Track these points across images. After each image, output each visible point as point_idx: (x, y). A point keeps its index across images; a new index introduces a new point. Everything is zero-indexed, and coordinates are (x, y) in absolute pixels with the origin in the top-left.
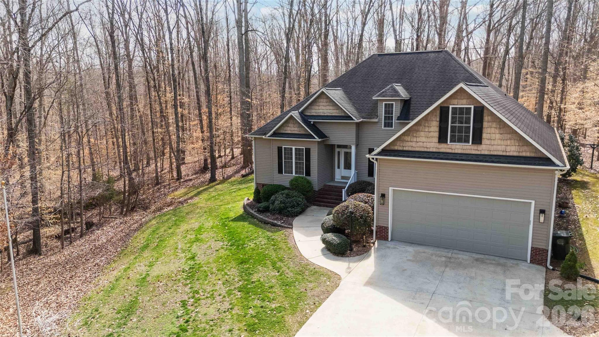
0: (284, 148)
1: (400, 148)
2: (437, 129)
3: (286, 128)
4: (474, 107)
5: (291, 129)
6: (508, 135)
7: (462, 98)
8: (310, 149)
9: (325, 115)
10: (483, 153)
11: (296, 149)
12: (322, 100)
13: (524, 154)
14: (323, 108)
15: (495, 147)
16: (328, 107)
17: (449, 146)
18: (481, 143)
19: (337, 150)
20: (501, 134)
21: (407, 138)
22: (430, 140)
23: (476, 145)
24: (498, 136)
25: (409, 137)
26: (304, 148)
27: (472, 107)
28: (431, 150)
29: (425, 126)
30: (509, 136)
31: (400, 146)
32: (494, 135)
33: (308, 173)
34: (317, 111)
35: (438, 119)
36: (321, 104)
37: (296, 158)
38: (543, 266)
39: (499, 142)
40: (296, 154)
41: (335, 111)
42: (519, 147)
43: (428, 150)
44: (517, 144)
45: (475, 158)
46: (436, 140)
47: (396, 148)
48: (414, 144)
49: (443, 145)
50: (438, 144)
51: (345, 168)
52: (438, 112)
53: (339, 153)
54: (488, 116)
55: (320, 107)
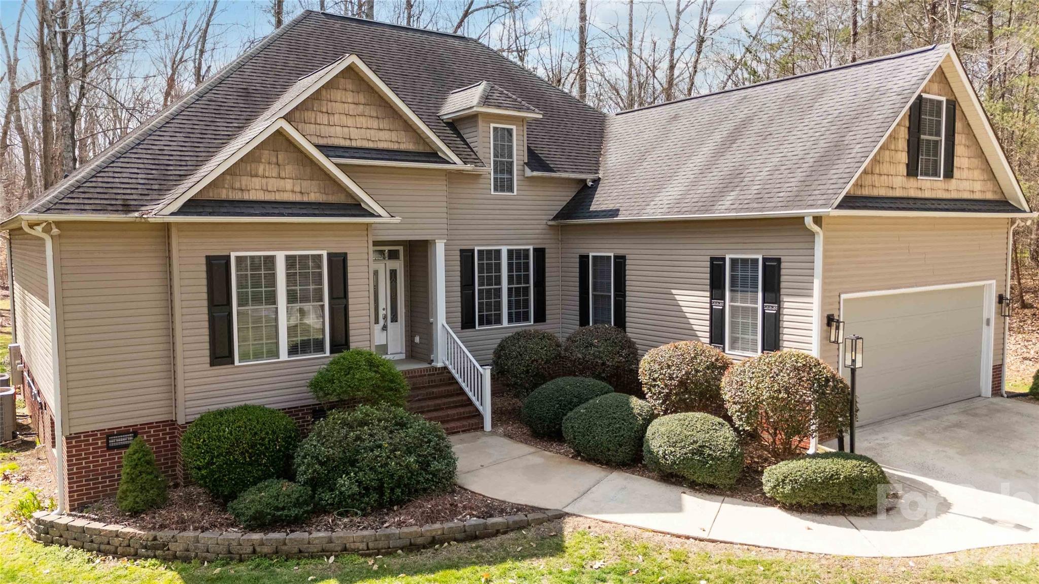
0: (237, 258)
2: (905, 146)
4: (947, 101)
5: (269, 184)
6: (976, 160)
7: (934, 79)
11: (290, 259)
14: (344, 120)
15: (964, 183)
16: (362, 121)
17: (920, 184)
18: (952, 177)
22: (897, 169)
23: (948, 180)
24: (967, 162)
26: (324, 253)
27: (944, 100)
28: (897, 193)
32: (964, 160)
33: (341, 341)
34: (325, 130)
35: (907, 123)
37: (291, 294)
39: (968, 174)
40: (290, 277)
41: (385, 135)
42: (983, 183)
43: (894, 194)
44: (982, 178)
46: (904, 170)
49: (913, 182)
54: (959, 120)
55: (331, 118)
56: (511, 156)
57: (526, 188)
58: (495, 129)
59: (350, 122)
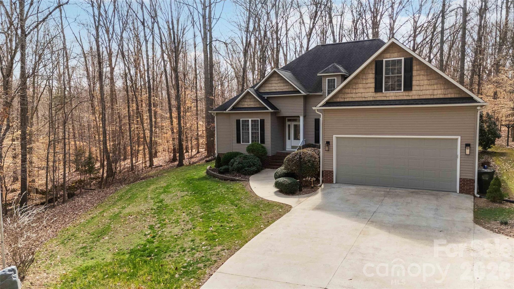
0: (242, 120)
1: (342, 100)
2: (373, 81)
3: (243, 103)
4: (405, 59)
5: (248, 103)
7: (394, 51)
9: (277, 91)
10: (414, 98)
11: (252, 120)
12: (274, 79)
13: (449, 96)
14: (275, 85)
15: (424, 91)
16: (279, 85)
17: (384, 95)
18: (411, 90)
19: (288, 123)
20: (429, 80)
21: (347, 91)
22: (368, 90)
23: (408, 91)
24: (426, 82)
25: (350, 90)
26: (259, 119)
27: (403, 58)
28: (369, 99)
29: (363, 79)
30: (436, 81)
31: (342, 98)
32: (422, 82)
33: (263, 141)
34: (270, 88)
35: (374, 72)
36: (273, 82)
37: (252, 129)
38: (471, 195)
39: (428, 87)
40: (252, 125)
41: (285, 87)
42: (445, 90)
43: (366, 99)
44: (443, 88)
46: (373, 90)
47: (338, 100)
48: (354, 96)
49: (379, 94)
51: (295, 139)
52: (374, 66)
53: (289, 126)
54: (417, 65)
55: (272, 85)
56: (334, 88)
58: (328, 80)
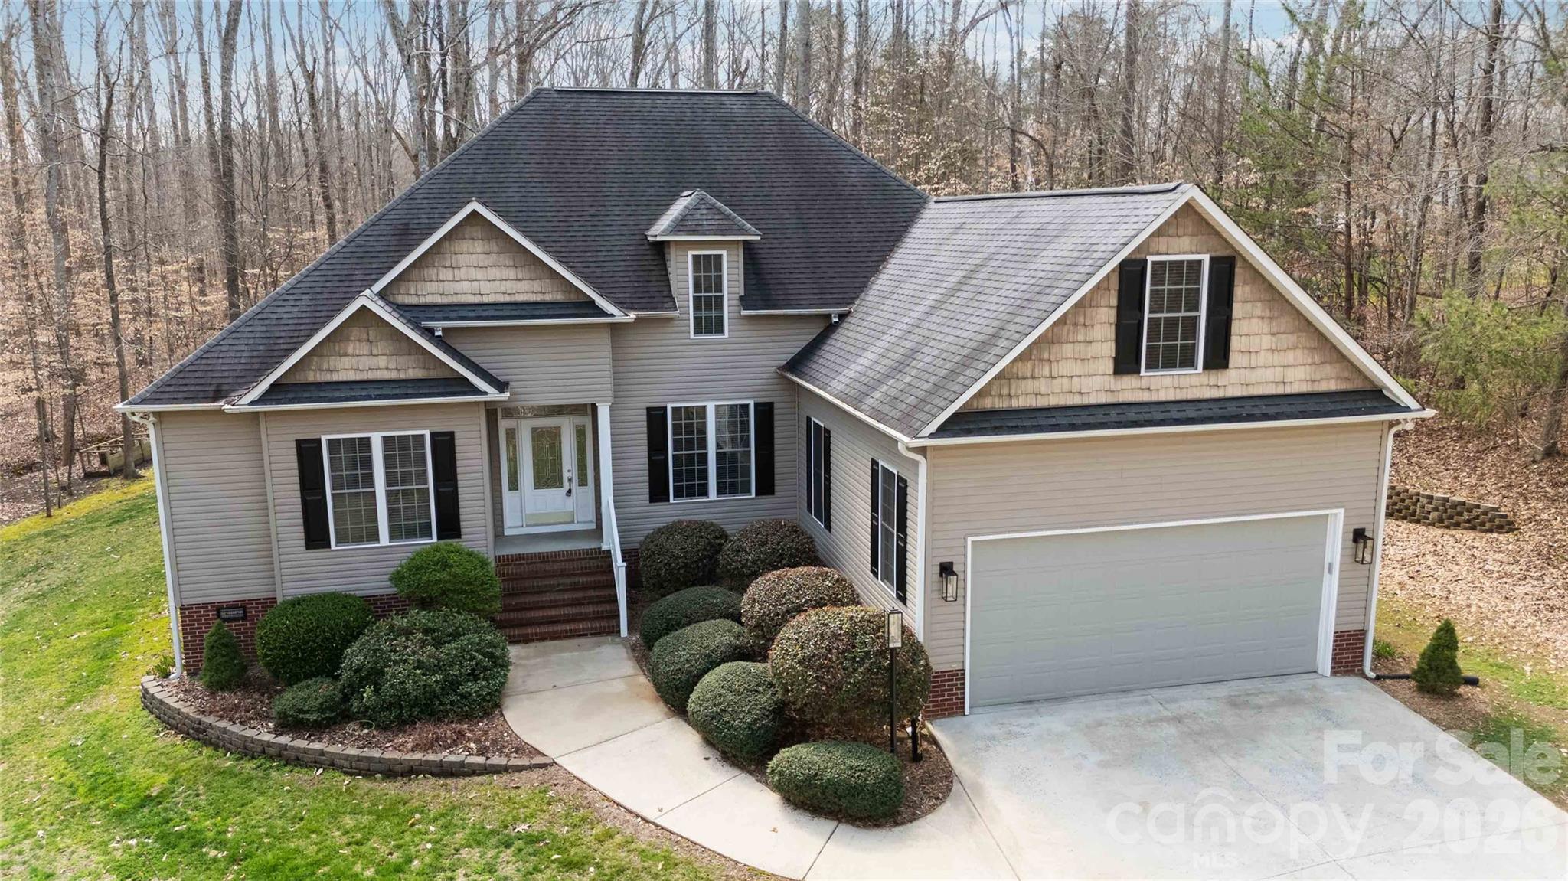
1: (1002, 404)
2: (1110, 333)
4: (1212, 259)
5: (358, 363)
6: (1290, 336)
7: (1187, 232)
8: (451, 434)
9: (487, 300)
10: (1231, 392)
11: (386, 440)
12: (465, 246)
13: (1324, 386)
14: (474, 274)
15: (1260, 372)
16: (494, 273)
17: (1144, 383)
18: (1226, 366)
19: (504, 425)
20: (1273, 335)
21: (1021, 368)
22: (1092, 367)
23: (1214, 372)
24: (1267, 341)
25: (1030, 365)
26: (427, 433)
27: (1206, 258)
28: (1093, 400)
29: (1075, 324)
30: (1292, 339)
31: (1001, 396)
32: (1257, 340)
33: (450, 526)
34: (450, 287)
35: (1114, 302)
38: (1356, 675)
39: (1270, 358)
40: (388, 462)
42: (1314, 367)
43: (1085, 401)
44: (1310, 361)
45: (1217, 411)
46: (1109, 366)
47: (995, 403)
48: (1043, 386)
49: (1128, 381)
50: (1112, 378)
51: (537, 485)
52: (1114, 280)
54: (1245, 283)
55: (456, 271)
56: (719, 289)
57: (746, 327)
58: (695, 257)
59: (479, 274)
